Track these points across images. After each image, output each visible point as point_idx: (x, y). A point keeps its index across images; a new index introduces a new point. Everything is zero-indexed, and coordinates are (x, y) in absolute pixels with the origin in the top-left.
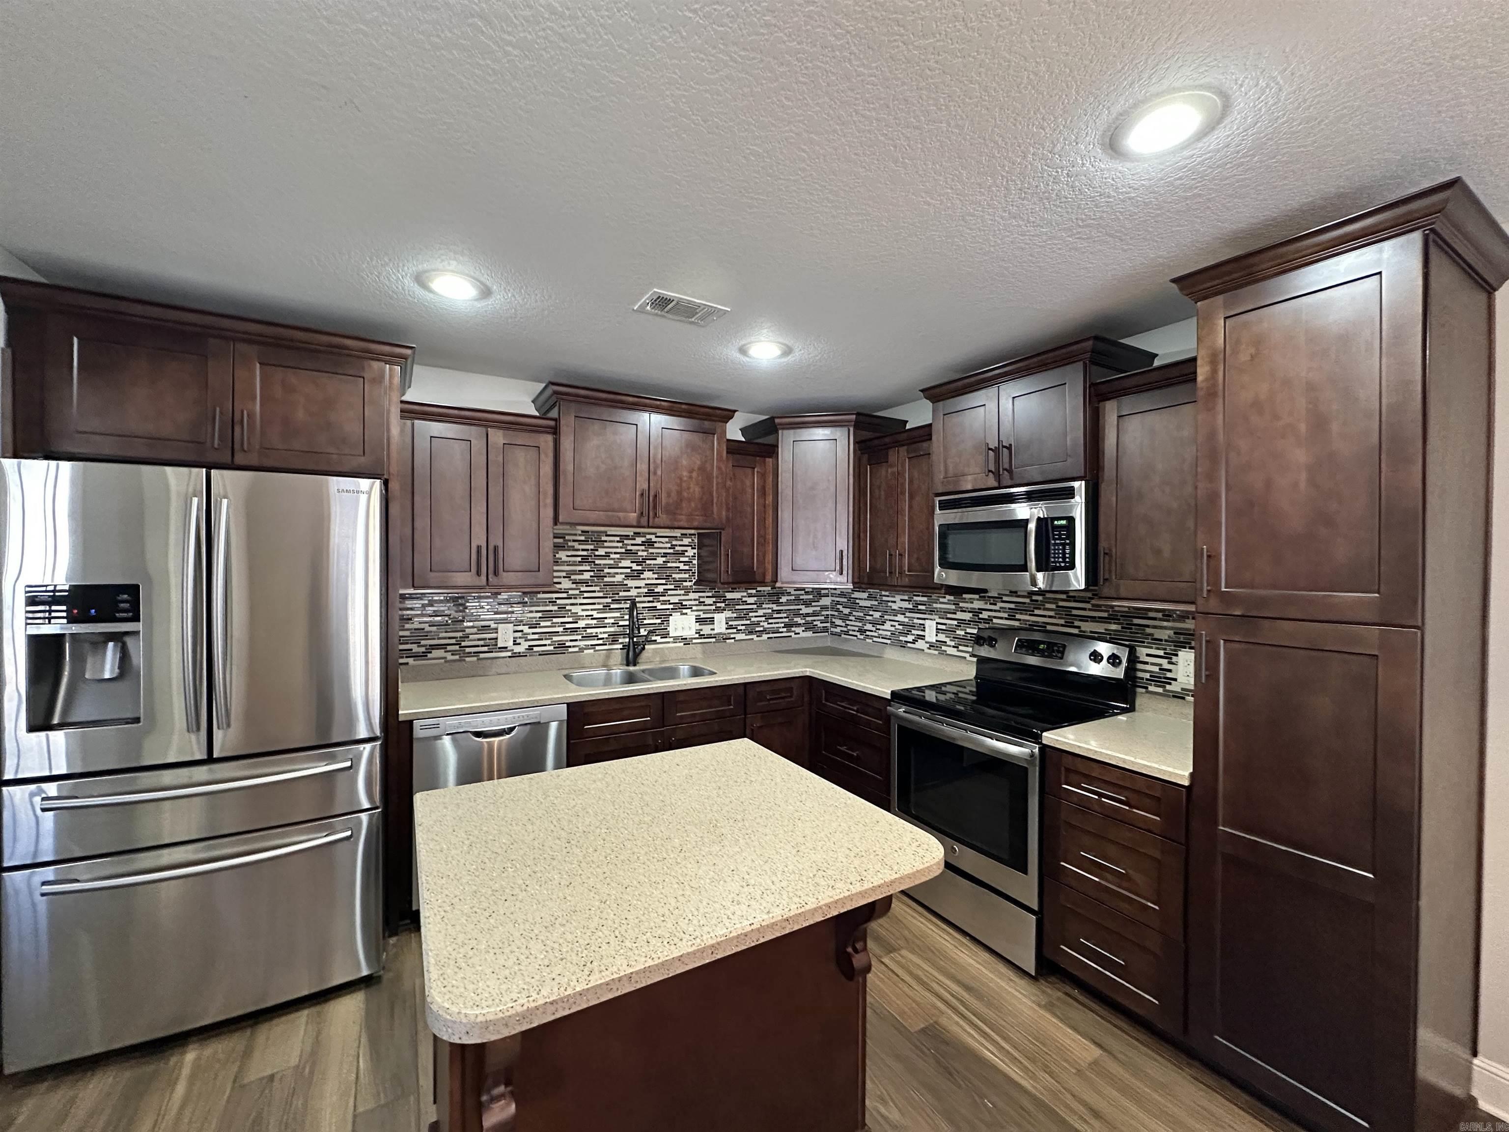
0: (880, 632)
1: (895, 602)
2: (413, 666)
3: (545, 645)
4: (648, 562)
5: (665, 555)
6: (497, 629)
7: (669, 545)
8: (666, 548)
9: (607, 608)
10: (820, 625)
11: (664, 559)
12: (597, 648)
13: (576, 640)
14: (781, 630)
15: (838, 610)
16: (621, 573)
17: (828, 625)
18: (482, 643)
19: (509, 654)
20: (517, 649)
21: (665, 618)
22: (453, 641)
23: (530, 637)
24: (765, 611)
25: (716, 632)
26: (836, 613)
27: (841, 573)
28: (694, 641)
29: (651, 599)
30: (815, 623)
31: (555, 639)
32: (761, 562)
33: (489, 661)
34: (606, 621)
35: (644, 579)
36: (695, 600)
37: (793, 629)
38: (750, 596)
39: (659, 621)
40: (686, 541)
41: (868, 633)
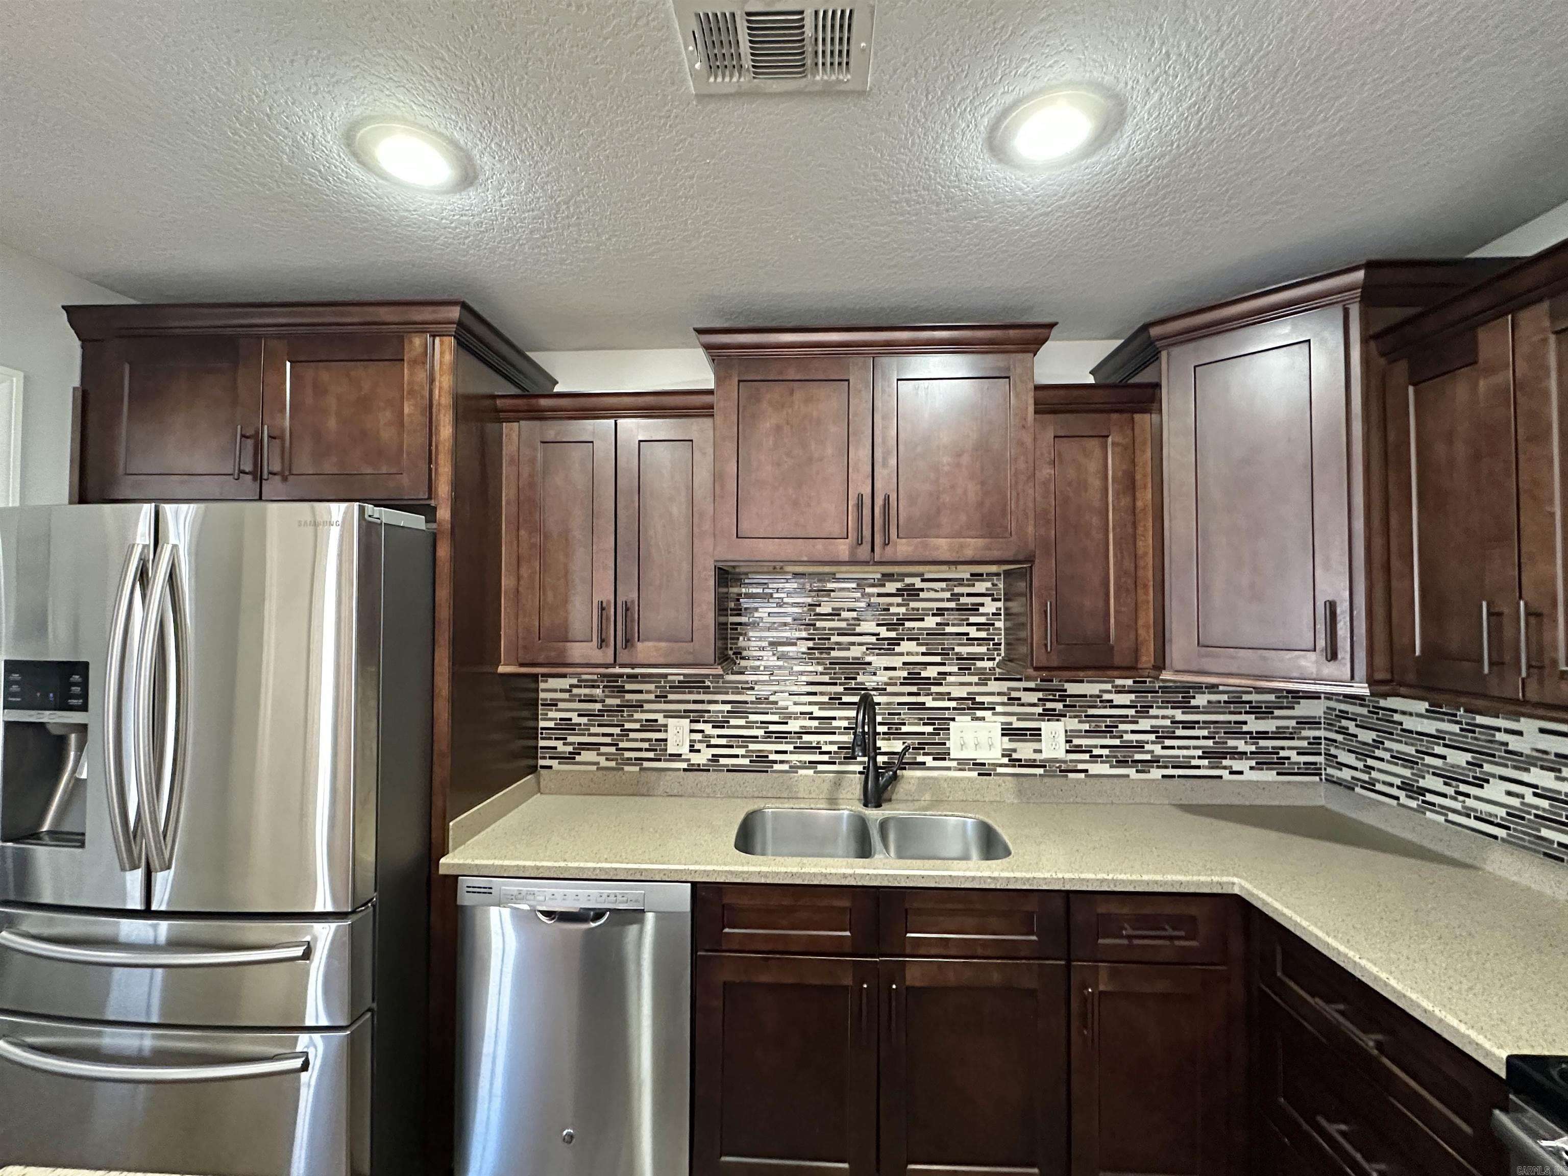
0: (1470, 802)
1: (1520, 733)
2: (558, 772)
3: (737, 756)
4: (908, 624)
5: (940, 612)
6: (666, 726)
7: (947, 595)
8: (942, 600)
9: (835, 699)
10: (1295, 757)
11: (938, 619)
12: (820, 767)
13: (785, 752)
14: (1194, 762)
15: (1343, 731)
16: (860, 644)
17: (1320, 759)
18: (646, 745)
19: (684, 765)
20: (696, 759)
21: (941, 724)
22: (608, 740)
23: (714, 741)
24: (1154, 722)
25: (1044, 755)
26: (1340, 738)
27: (1333, 655)
28: (1000, 770)
29: (914, 689)
30: (1283, 754)
31: (752, 747)
32: (1130, 625)
33: (655, 774)
34: (835, 723)
35: (902, 654)
36: (999, 694)
37: (1225, 762)
38: (1120, 691)
39: (930, 729)
40: (981, 587)
41: (1429, 797)
